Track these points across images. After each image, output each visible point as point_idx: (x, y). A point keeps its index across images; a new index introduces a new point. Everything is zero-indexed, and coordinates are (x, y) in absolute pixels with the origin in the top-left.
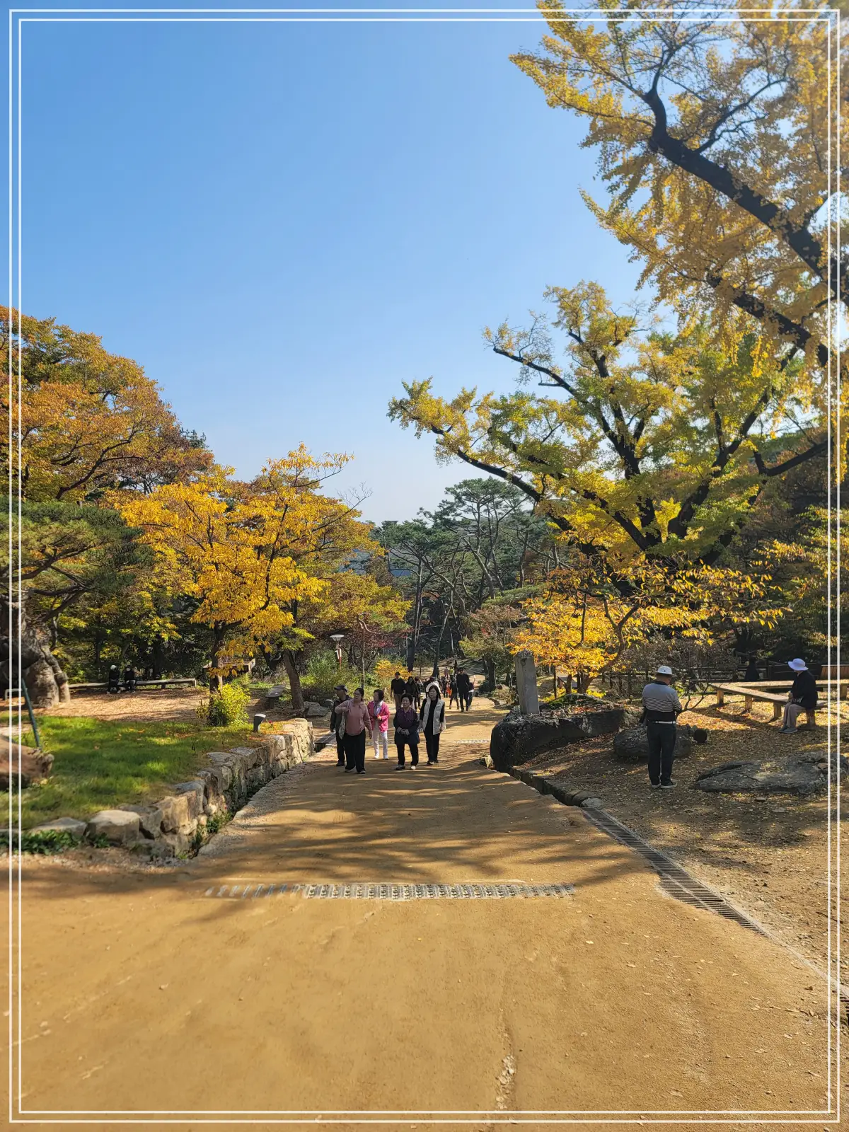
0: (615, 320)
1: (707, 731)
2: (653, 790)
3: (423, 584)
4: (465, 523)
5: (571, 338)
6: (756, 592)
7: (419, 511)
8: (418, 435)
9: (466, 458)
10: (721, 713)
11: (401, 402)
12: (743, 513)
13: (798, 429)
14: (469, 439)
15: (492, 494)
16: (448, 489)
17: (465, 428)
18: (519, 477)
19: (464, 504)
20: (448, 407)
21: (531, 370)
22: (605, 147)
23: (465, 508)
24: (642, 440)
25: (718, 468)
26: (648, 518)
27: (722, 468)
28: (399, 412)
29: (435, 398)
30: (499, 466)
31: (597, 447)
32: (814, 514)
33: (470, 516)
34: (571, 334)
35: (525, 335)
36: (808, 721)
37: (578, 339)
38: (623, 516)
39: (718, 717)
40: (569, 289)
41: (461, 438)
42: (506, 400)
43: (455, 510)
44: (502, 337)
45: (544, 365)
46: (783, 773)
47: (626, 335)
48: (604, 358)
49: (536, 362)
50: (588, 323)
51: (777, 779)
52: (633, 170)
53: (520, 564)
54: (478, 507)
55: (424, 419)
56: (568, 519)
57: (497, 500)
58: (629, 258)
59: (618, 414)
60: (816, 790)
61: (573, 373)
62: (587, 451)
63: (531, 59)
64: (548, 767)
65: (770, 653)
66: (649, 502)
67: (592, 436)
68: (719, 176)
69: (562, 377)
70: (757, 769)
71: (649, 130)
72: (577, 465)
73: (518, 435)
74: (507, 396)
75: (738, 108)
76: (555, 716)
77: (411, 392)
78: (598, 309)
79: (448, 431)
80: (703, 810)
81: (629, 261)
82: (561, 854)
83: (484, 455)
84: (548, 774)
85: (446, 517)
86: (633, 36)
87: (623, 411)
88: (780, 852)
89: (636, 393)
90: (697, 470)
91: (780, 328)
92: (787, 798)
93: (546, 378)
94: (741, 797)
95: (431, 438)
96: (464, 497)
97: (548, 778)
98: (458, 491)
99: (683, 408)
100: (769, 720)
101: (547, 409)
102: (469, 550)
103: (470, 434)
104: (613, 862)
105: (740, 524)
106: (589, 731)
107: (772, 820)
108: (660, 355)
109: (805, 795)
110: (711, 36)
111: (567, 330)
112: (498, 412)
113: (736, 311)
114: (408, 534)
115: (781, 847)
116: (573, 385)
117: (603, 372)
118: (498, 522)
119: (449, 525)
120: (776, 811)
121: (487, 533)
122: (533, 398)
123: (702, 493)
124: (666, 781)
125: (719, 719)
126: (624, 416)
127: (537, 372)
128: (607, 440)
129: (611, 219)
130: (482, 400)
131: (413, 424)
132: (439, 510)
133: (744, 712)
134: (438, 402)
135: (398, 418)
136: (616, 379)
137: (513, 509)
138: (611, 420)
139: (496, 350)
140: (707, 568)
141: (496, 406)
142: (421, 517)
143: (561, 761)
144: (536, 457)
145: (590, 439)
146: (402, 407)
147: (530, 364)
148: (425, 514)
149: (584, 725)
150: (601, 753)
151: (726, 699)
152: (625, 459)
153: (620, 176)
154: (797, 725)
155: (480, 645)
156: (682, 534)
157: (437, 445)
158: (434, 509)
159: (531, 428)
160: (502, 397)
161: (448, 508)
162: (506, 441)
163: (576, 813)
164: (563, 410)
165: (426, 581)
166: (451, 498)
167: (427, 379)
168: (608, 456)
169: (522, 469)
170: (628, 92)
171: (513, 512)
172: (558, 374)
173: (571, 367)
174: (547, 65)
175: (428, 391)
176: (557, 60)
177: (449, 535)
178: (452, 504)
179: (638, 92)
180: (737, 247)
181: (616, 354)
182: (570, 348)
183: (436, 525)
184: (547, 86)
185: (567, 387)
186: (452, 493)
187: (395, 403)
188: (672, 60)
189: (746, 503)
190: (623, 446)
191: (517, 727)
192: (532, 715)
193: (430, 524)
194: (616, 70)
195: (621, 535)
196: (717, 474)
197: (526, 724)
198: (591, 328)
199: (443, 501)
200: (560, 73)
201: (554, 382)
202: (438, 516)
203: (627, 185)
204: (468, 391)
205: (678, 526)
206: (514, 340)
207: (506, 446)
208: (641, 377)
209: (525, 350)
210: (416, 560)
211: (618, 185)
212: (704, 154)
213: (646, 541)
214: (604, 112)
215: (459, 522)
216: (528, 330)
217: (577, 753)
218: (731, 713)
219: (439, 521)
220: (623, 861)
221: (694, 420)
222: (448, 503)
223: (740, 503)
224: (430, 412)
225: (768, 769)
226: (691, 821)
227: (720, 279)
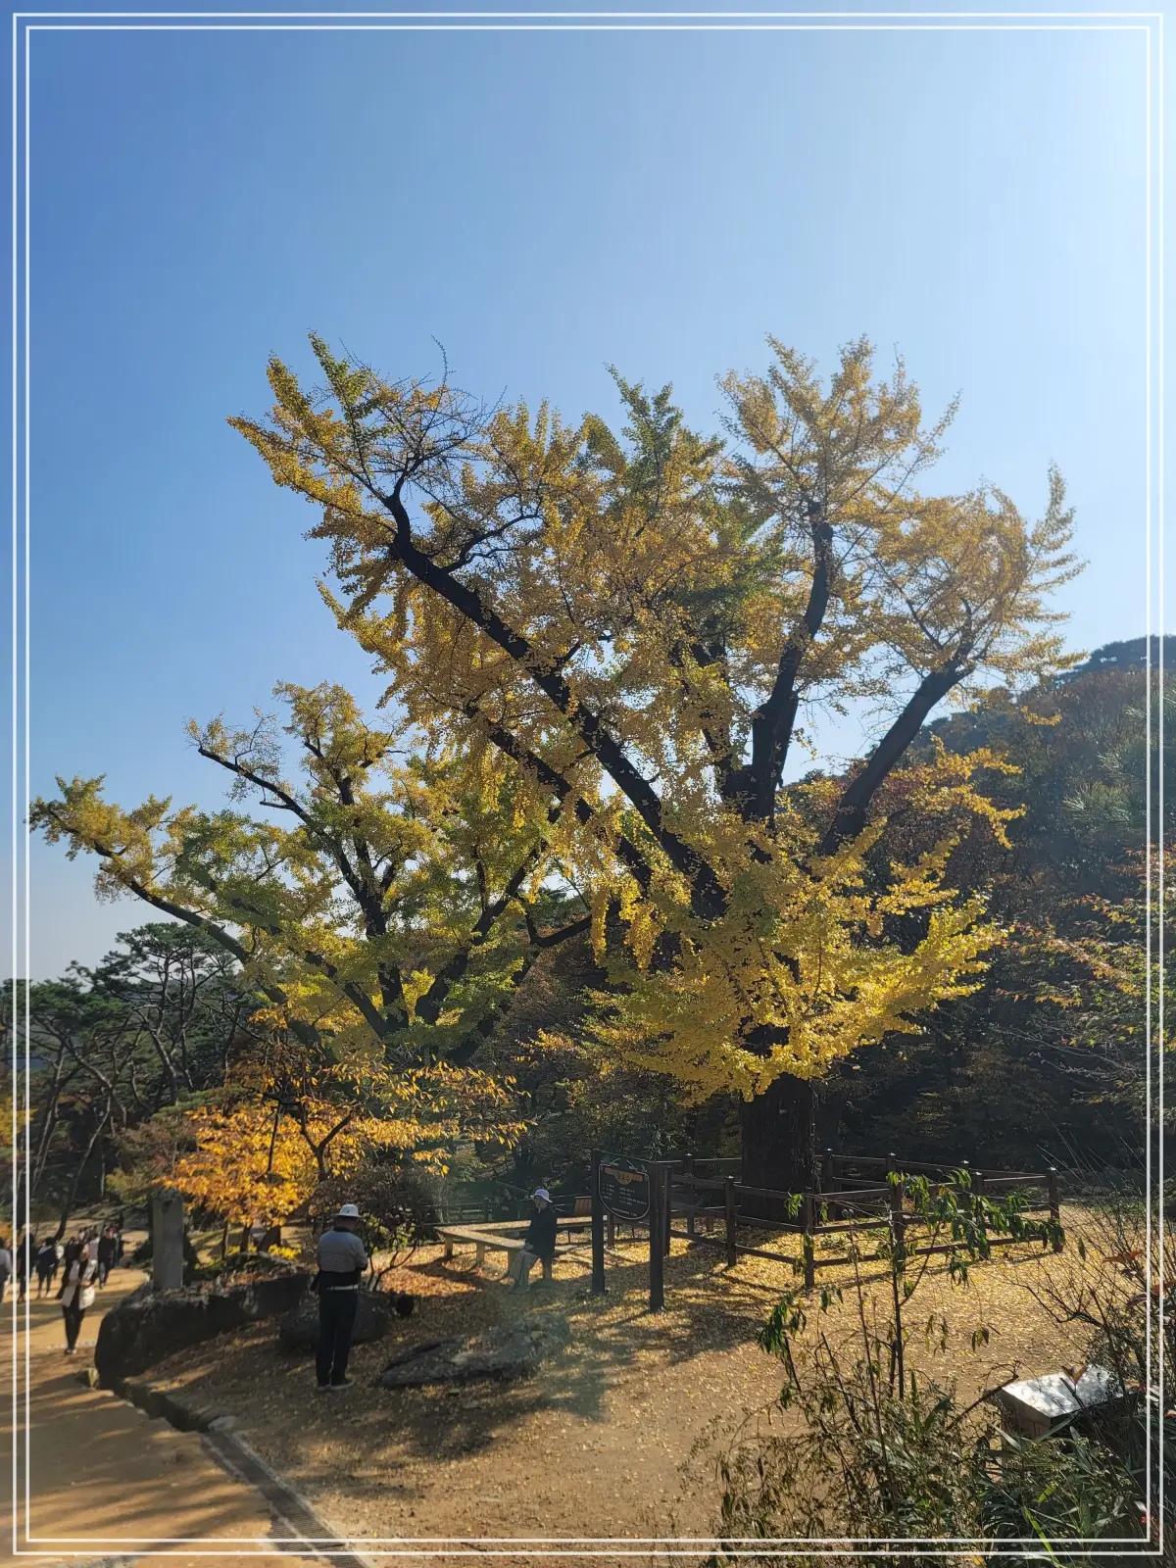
0: (365, 735)
1: (418, 1297)
2: (318, 1394)
3: (63, 1082)
4: (146, 987)
5: (307, 749)
6: (500, 1099)
7: (70, 965)
8: (71, 855)
9: (143, 894)
10: (446, 1270)
11: (50, 805)
12: (508, 992)
13: (577, 894)
14: (152, 867)
15: (189, 946)
16: (121, 936)
17: (148, 851)
18: (220, 926)
19: (145, 958)
20: (125, 819)
21: (249, 783)
22: (338, 543)
23: (146, 964)
24: (392, 889)
25: (479, 934)
26: (392, 992)
27: (484, 934)
28: (47, 819)
29: (108, 803)
30: (193, 909)
31: (329, 895)
32: (587, 997)
33: (154, 978)
34: (307, 744)
35: (244, 737)
36: (544, 1274)
37: (317, 752)
38: (357, 990)
39: (439, 1276)
40: (309, 689)
41: (139, 865)
42: (207, 820)
43: (129, 967)
44: (213, 735)
45: (269, 779)
46: (488, 1350)
47: (379, 755)
48: (348, 780)
49: (258, 774)
50: (331, 734)
51: (479, 1359)
52: (373, 576)
53: (225, 1051)
54: (167, 965)
55: (83, 833)
56: (285, 990)
57: (198, 955)
58: (373, 668)
59: (363, 854)
60: (524, 1370)
61: (309, 793)
62: (316, 898)
63: (255, 429)
64: (177, 1374)
65: (558, 1182)
66: (395, 973)
67: (323, 880)
68: (470, 602)
69: (293, 798)
70: (458, 1348)
71: (391, 538)
72: (302, 916)
73: (219, 870)
74: (208, 815)
75: (492, 534)
76: (204, 1291)
77: (68, 792)
78: (345, 719)
79: (120, 853)
80: (374, 1417)
81: (373, 672)
82: (142, 1508)
83: (171, 892)
84: (176, 1385)
85: (113, 977)
86: (374, 435)
87: (371, 850)
88: (454, 1465)
89: (385, 829)
90: (454, 934)
91: (539, 776)
92: (485, 1386)
93: (270, 796)
94: (431, 1391)
95: (91, 862)
96: (146, 949)
97: (173, 1392)
98: (138, 938)
99: (441, 852)
100: (501, 1276)
101: (265, 839)
102: (146, 1029)
103: (154, 861)
104: (212, 1511)
105: (504, 1006)
106: (254, 1310)
107: (459, 1420)
108: (422, 785)
109: (509, 1380)
110: (463, 453)
111: (303, 739)
112: (192, 835)
113: (494, 750)
114: (44, 1001)
115: (456, 1458)
116: (307, 809)
117: (346, 797)
118: (195, 988)
119: (120, 988)
120: (468, 1407)
121: (177, 1002)
122: (246, 821)
123: (457, 965)
124: (339, 1378)
125: (440, 1279)
126: (372, 856)
127: (258, 787)
128: (346, 885)
129: (350, 619)
130: (178, 815)
131: (65, 839)
132: (102, 965)
133: (474, 1267)
134: (111, 811)
135: (43, 827)
136: (363, 808)
137: (221, 968)
138: (353, 859)
139: (202, 751)
140: (443, 1067)
141: (191, 826)
142: (73, 974)
143: (201, 1363)
144: (248, 901)
145: (320, 883)
146: (52, 813)
147: (250, 776)
148: (79, 972)
149: (247, 1302)
150: (264, 1343)
151: (457, 1249)
152: (367, 912)
153: (358, 577)
154: (531, 1282)
155: (138, 1179)
156: (432, 1017)
157: (100, 872)
158: (95, 964)
159: (241, 861)
160: (203, 815)
161: (118, 963)
162: (201, 875)
163: (191, 1442)
164: (290, 839)
165: (70, 1078)
166: (125, 949)
167: (96, 777)
168: (346, 906)
169: (222, 917)
170: (366, 491)
171: (220, 974)
172: (287, 793)
173: (308, 785)
174: (273, 440)
175: (97, 794)
176: (286, 437)
177: (115, 1004)
178: (126, 958)
179: (378, 494)
180: (491, 679)
181: (364, 776)
182: (306, 761)
183: (96, 989)
184: (275, 462)
185: (298, 811)
186: (128, 941)
187: (40, 806)
188: (420, 468)
189: (509, 980)
190: (366, 893)
191: (140, 1313)
192: (169, 1291)
193: (86, 988)
194: (352, 463)
195: (353, 1016)
196: (478, 941)
197: (157, 1306)
198: (334, 740)
199: (111, 953)
200: (288, 452)
201: (280, 802)
202: (102, 974)
203: (365, 589)
204: (159, 799)
205: (429, 1006)
206: (230, 742)
207: (202, 884)
208: (394, 810)
209: (243, 757)
210: (56, 1041)
211: (355, 587)
212: (455, 574)
213: (387, 1026)
214: (339, 504)
215: (134, 986)
216: (249, 732)
217: (228, 1348)
218: (459, 1269)
219: (101, 983)
220: (229, 1506)
221: (457, 871)
222: (118, 956)
223: (501, 980)
224: (96, 824)
225: (471, 1346)
226: (353, 1436)
227: (477, 710)
